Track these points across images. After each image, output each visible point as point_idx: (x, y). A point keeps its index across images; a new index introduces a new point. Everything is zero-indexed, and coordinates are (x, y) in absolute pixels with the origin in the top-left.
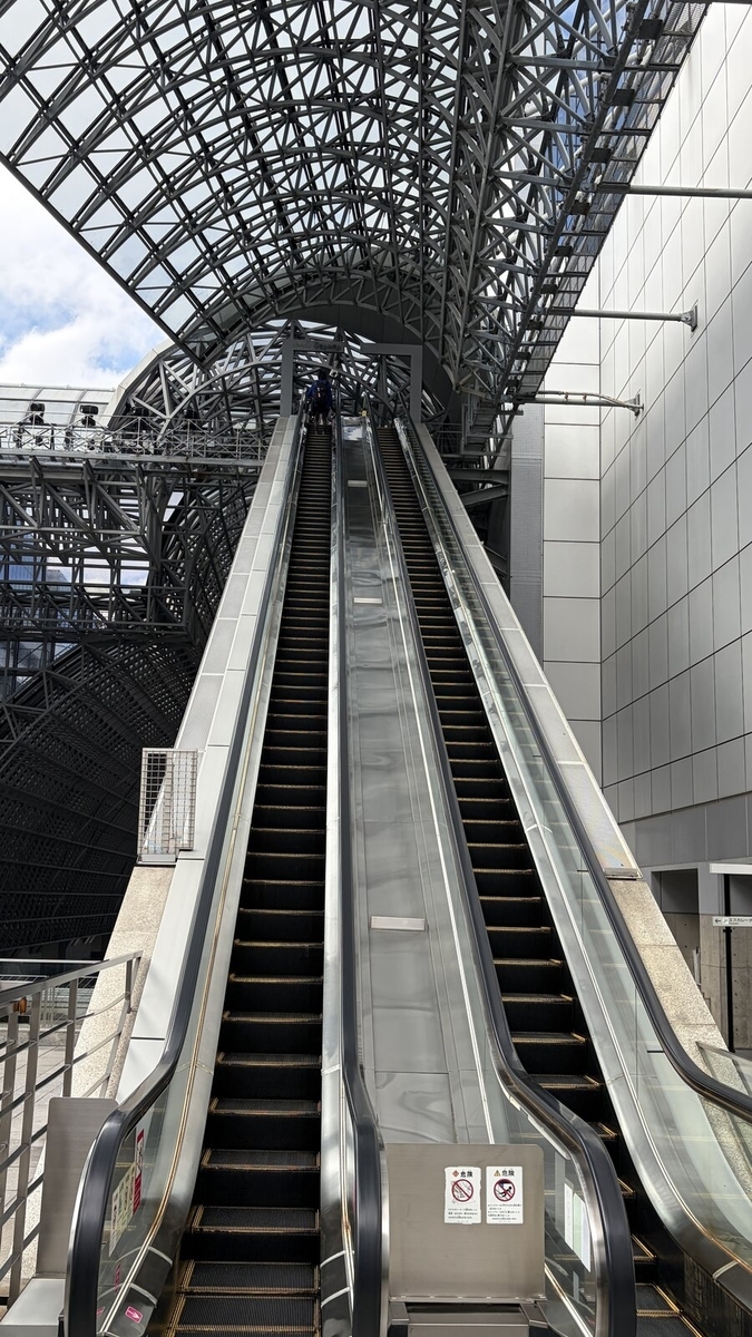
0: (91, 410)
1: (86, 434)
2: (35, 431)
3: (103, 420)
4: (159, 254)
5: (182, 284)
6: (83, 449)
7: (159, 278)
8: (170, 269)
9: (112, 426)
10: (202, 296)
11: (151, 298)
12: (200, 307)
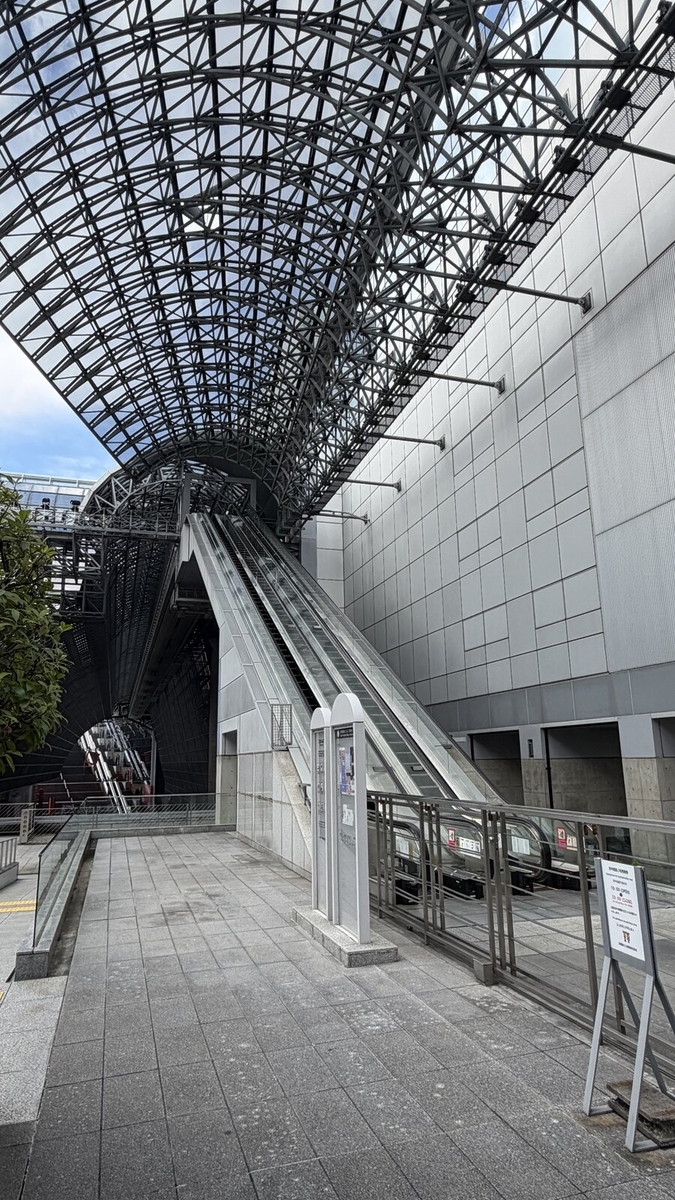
0: (76, 503)
1: (73, 515)
2: (45, 513)
3: (81, 508)
4: (121, 426)
5: (131, 442)
6: (72, 524)
7: (121, 437)
8: (126, 434)
9: (86, 509)
10: (140, 446)
11: (113, 447)
12: (138, 452)
